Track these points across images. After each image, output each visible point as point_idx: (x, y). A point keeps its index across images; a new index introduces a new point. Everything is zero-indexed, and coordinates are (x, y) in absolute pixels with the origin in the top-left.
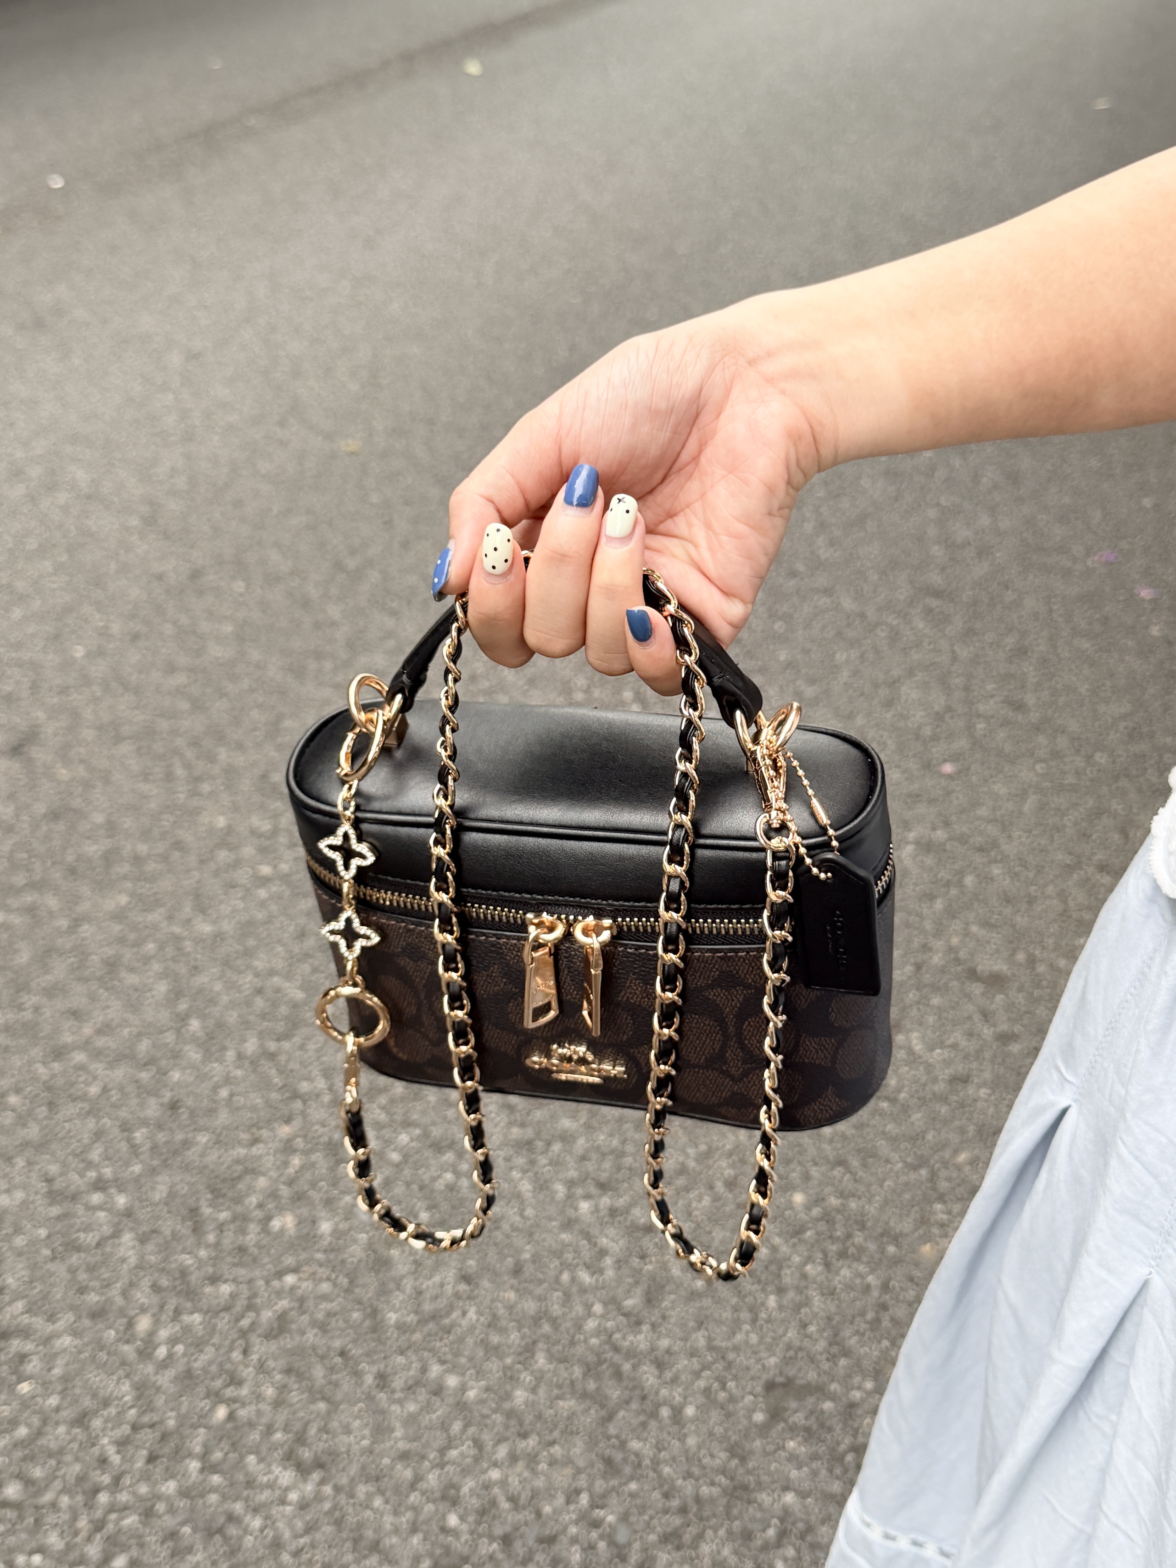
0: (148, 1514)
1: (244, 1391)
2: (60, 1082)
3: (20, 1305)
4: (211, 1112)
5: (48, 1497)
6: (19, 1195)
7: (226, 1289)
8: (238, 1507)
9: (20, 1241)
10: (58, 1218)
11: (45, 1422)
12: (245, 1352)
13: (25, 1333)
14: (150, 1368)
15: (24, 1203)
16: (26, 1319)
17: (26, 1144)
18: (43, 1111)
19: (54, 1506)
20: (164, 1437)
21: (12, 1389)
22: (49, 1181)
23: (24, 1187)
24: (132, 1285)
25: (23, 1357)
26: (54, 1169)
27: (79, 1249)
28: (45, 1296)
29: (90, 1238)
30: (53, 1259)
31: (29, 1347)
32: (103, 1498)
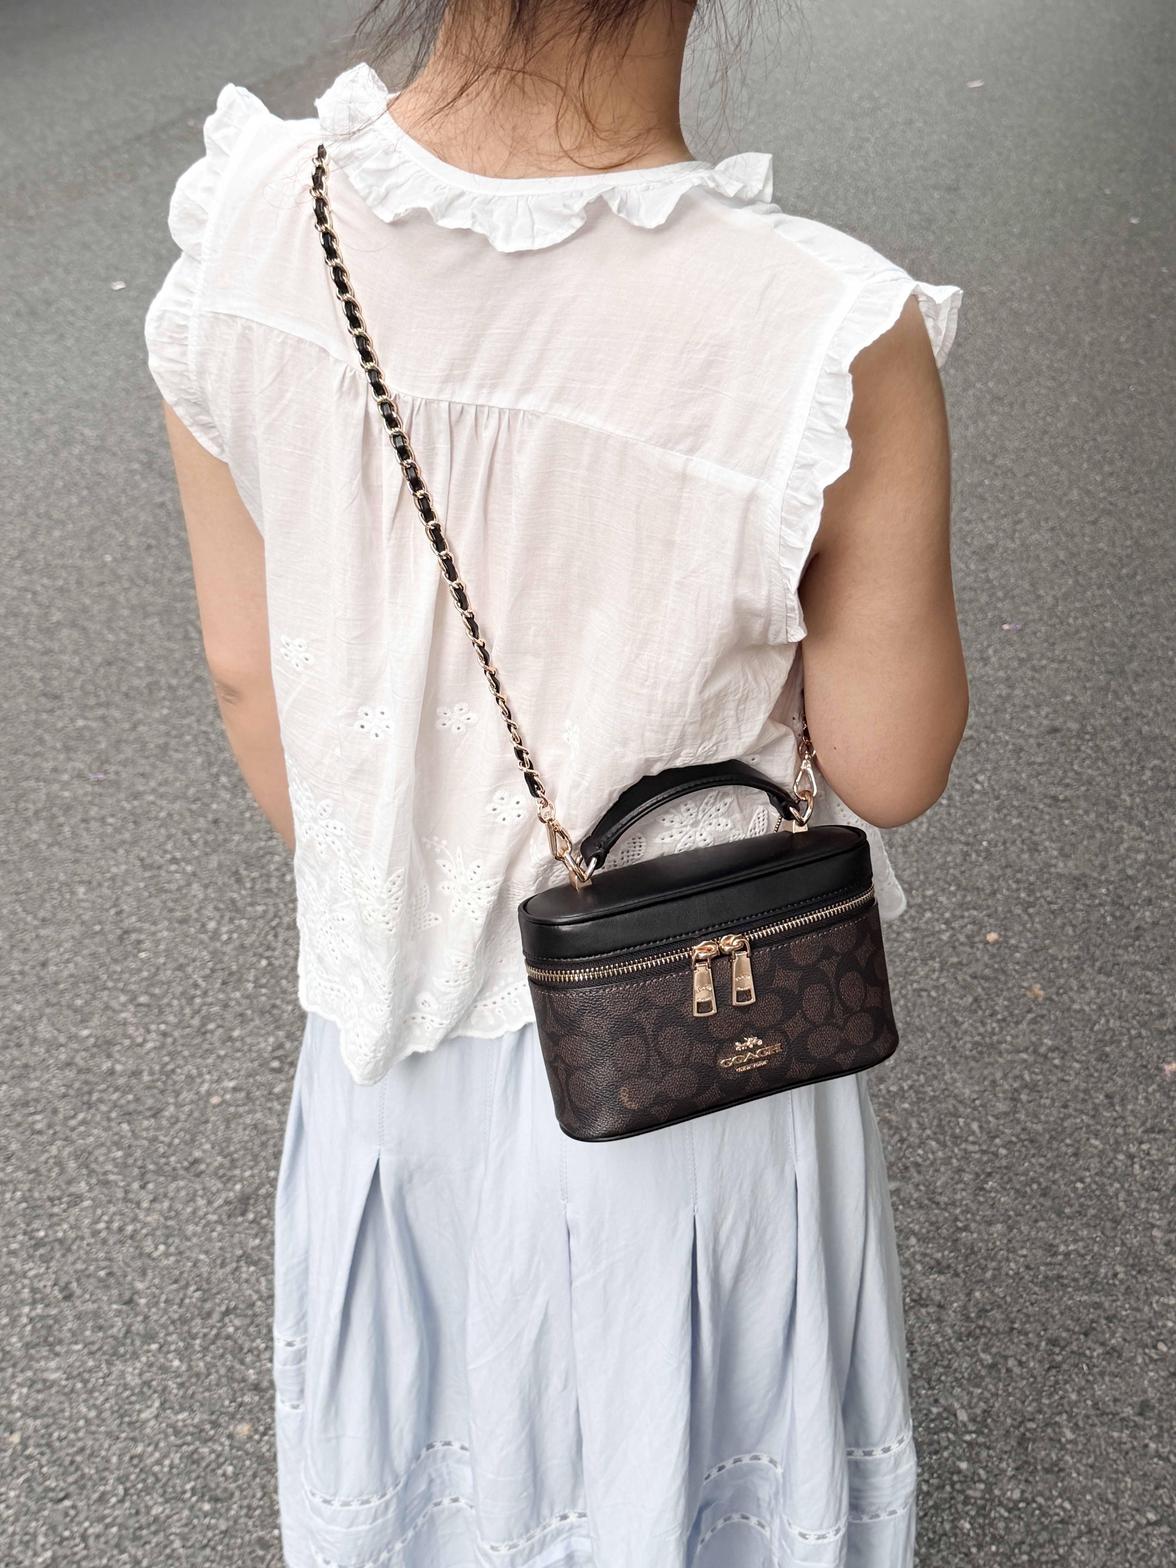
0: (226, 1006)
1: (276, 953)
2: (139, 811)
3: (134, 919)
4: (242, 825)
5: (165, 1001)
6: (123, 867)
7: (260, 909)
8: (278, 1002)
9: (128, 889)
10: (151, 878)
11: (158, 969)
12: (276, 936)
13: (140, 931)
14: (218, 945)
15: (127, 871)
16: (138, 925)
17: (123, 842)
18: (131, 826)
19: (169, 1005)
20: (231, 974)
21: (135, 956)
22: (142, 860)
23: (126, 863)
24: (201, 908)
25: (139, 942)
26: (144, 854)
27: (166, 891)
28: (149, 914)
29: (173, 886)
30: (150, 896)
31: (143, 937)
32: (198, 1001)
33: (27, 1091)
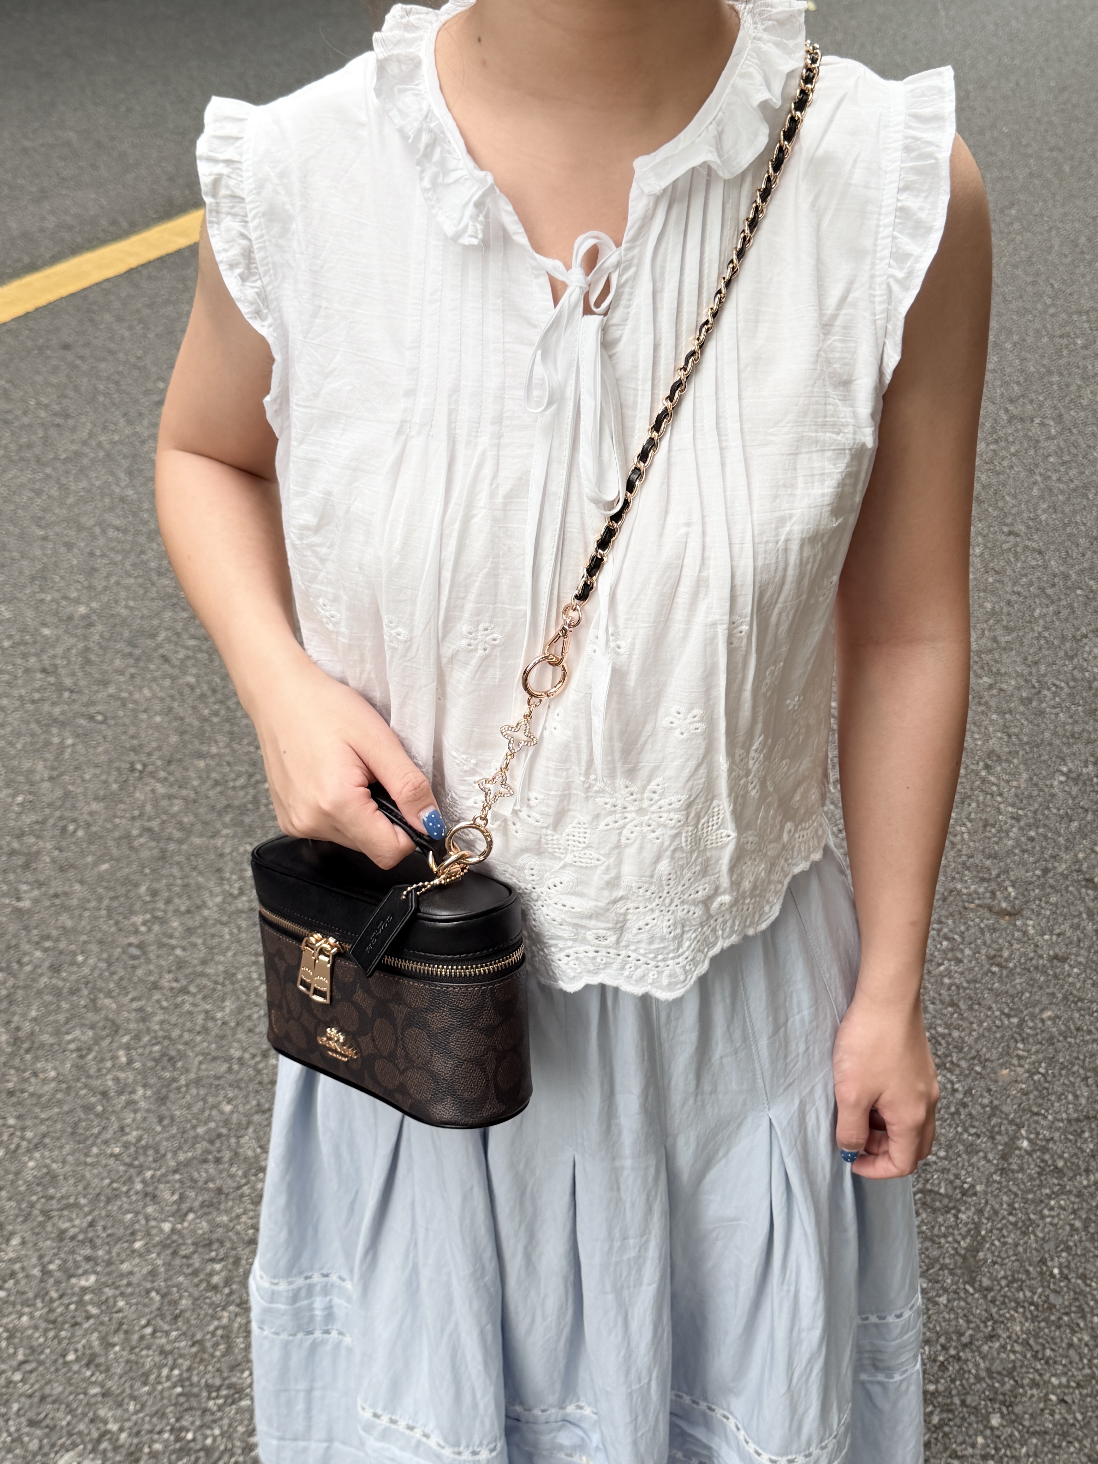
33: (214, 1226)
